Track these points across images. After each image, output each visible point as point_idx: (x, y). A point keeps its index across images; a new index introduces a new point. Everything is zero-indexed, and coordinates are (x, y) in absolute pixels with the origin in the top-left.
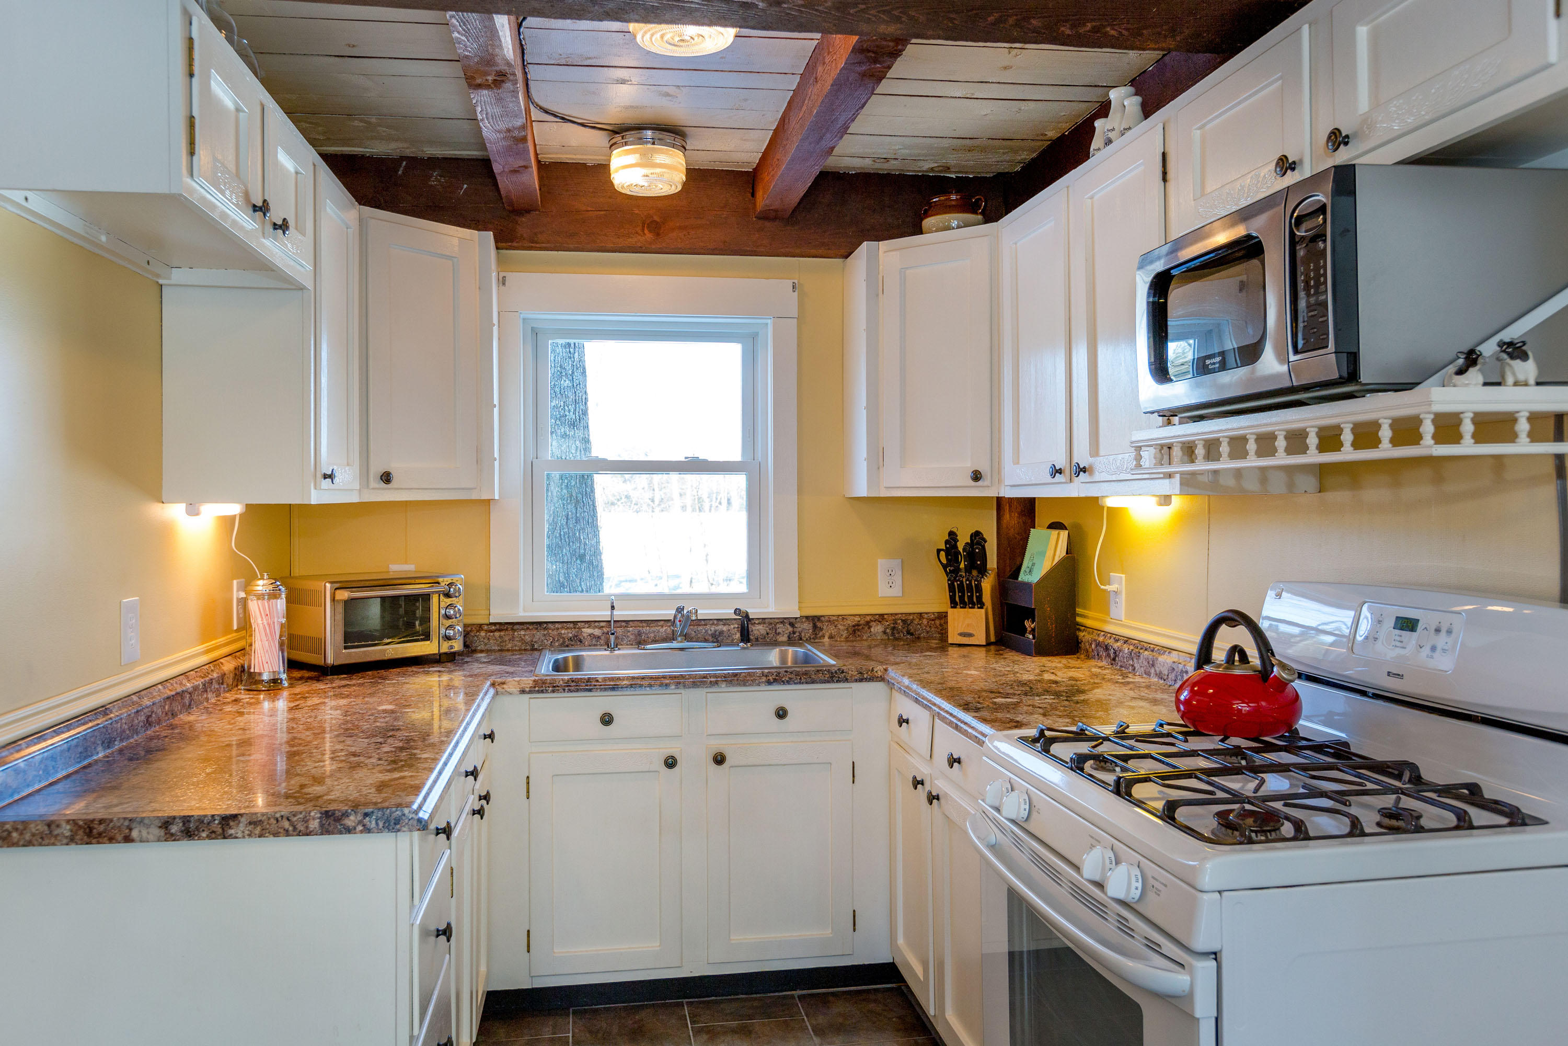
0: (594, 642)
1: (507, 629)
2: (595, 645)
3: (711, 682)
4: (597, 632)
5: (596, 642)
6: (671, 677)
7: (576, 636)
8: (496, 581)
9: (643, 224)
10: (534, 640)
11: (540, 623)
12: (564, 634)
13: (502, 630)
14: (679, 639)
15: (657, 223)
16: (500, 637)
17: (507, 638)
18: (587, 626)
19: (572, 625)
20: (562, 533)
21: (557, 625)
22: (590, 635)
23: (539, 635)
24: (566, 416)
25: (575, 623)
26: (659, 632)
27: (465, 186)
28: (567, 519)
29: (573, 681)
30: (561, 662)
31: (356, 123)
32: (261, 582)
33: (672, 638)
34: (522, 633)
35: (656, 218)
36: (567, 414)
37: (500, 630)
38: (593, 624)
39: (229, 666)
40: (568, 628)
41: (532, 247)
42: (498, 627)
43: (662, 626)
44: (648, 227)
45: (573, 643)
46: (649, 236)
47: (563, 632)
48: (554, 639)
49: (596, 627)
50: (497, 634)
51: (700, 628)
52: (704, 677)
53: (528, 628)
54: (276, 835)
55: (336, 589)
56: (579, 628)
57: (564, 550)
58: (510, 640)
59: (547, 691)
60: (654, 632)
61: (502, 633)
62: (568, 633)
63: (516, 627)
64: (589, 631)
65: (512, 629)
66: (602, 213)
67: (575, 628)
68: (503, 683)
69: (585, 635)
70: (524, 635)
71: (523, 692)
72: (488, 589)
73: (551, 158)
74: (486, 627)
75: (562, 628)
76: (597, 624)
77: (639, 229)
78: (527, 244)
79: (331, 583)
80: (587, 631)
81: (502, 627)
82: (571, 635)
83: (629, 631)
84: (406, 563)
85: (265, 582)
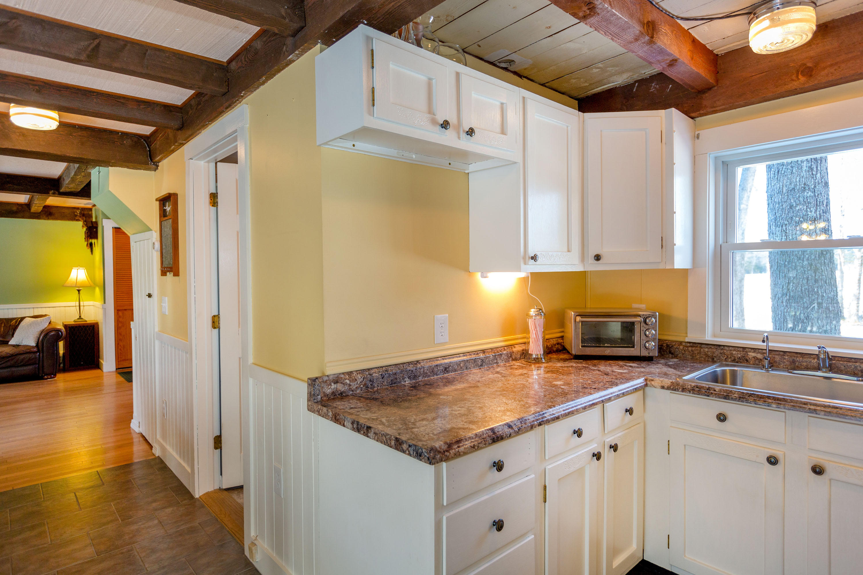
0: (757, 362)
1: (697, 347)
2: (757, 364)
3: (810, 409)
4: (759, 356)
5: (758, 364)
6: (775, 399)
7: (744, 357)
8: (691, 317)
9: (798, 72)
10: (714, 355)
11: (719, 346)
12: (735, 354)
13: (694, 347)
14: (824, 370)
15: (809, 67)
16: (692, 351)
17: (696, 352)
18: (752, 351)
19: (741, 349)
20: (803, 289)
21: (731, 348)
22: (754, 357)
23: (717, 352)
24: (808, 215)
25: (744, 348)
26: (810, 362)
27: (670, 86)
28: (808, 280)
29: (697, 387)
30: (719, 373)
31: (595, 70)
32: (533, 310)
33: (818, 369)
34: (706, 350)
35: (809, 65)
36: (810, 213)
37: (692, 347)
38: (757, 351)
39: (518, 348)
40: (738, 351)
41: (715, 111)
42: (691, 344)
43: (814, 359)
44: (801, 74)
45: (741, 361)
46: (802, 79)
47: (734, 353)
48: (727, 357)
49: (759, 352)
50: (690, 349)
51: (850, 364)
52: (805, 404)
53: (710, 348)
54: (381, 442)
55: (577, 316)
56: (747, 352)
57: (805, 300)
58: (698, 353)
59: (678, 391)
60: (806, 362)
61: (693, 349)
62: (738, 355)
63: (703, 346)
64: (753, 354)
65: (701, 347)
66: (764, 74)
67: (743, 351)
68: (652, 380)
69: (750, 357)
70: (708, 352)
71: (663, 387)
72: (686, 321)
73: (723, 50)
74: (684, 344)
75: (734, 350)
76: (760, 351)
77: (794, 77)
78: (709, 110)
79: (574, 312)
80: (752, 354)
81: (694, 345)
82: (739, 356)
83: (786, 359)
84: (641, 304)
85: (535, 310)
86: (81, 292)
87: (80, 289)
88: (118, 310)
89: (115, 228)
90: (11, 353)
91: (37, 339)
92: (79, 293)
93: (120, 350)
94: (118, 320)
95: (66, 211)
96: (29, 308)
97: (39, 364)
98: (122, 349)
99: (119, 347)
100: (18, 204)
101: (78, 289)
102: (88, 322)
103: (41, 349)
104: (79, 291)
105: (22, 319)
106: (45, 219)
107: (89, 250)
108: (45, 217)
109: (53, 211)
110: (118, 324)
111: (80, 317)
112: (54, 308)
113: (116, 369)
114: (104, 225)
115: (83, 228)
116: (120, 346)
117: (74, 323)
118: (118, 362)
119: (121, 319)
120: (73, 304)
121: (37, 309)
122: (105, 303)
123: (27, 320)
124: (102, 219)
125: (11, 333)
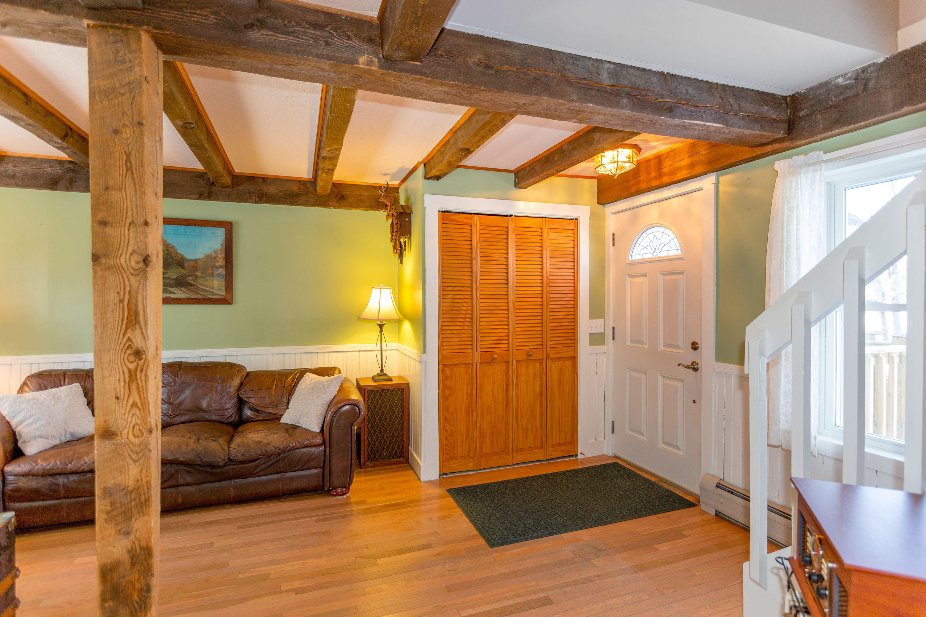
86: (384, 329)
87: (383, 323)
88: (443, 365)
89: (442, 212)
90: (280, 447)
91: (322, 418)
92: (381, 331)
93: (446, 438)
94: (444, 384)
95: (365, 193)
96: (312, 353)
97: (323, 468)
98: (449, 438)
99: (445, 434)
100: (299, 181)
101: (379, 323)
102: (394, 382)
103: (327, 439)
104: (381, 326)
105: (303, 372)
106: (335, 207)
107: (396, 257)
108: (334, 203)
109: (347, 192)
110: (444, 392)
111: (382, 371)
112: (345, 353)
113: (440, 475)
114: (425, 205)
115: (387, 220)
116: (446, 431)
117: (373, 383)
118: (443, 462)
119: (448, 383)
120: (372, 346)
121: (322, 354)
122: (424, 352)
123: (309, 377)
124: (423, 195)
125: (285, 400)
